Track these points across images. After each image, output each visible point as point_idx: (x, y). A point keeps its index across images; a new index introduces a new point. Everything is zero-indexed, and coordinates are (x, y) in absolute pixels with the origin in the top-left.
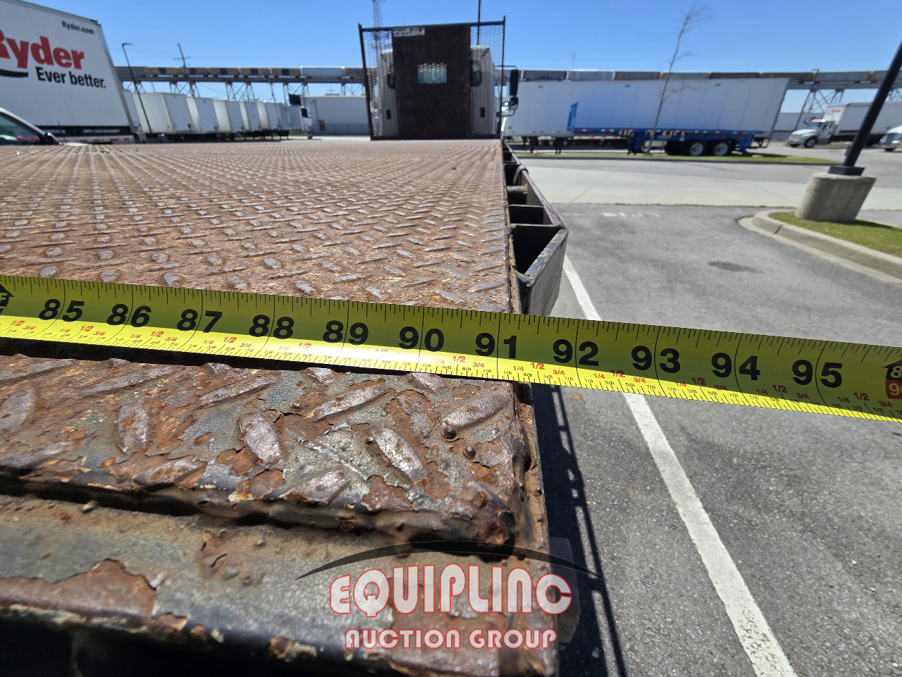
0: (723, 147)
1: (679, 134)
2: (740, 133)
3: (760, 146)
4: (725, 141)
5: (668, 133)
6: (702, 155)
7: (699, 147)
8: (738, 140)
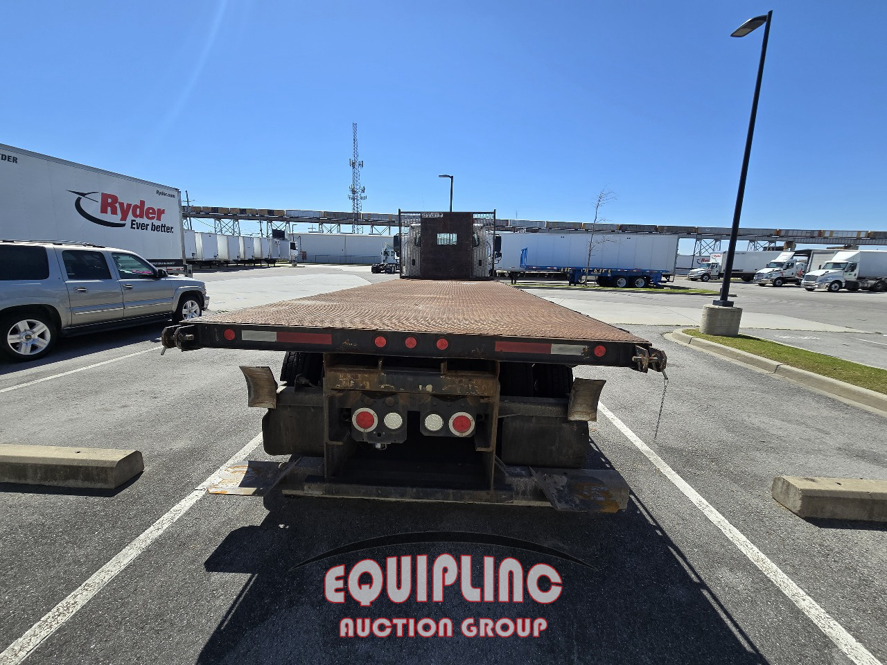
0: (641, 282)
1: (607, 272)
2: (651, 272)
3: (668, 281)
4: (642, 277)
5: (598, 271)
6: (625, 287)
7: (623, 282)
8: (651, 276)
